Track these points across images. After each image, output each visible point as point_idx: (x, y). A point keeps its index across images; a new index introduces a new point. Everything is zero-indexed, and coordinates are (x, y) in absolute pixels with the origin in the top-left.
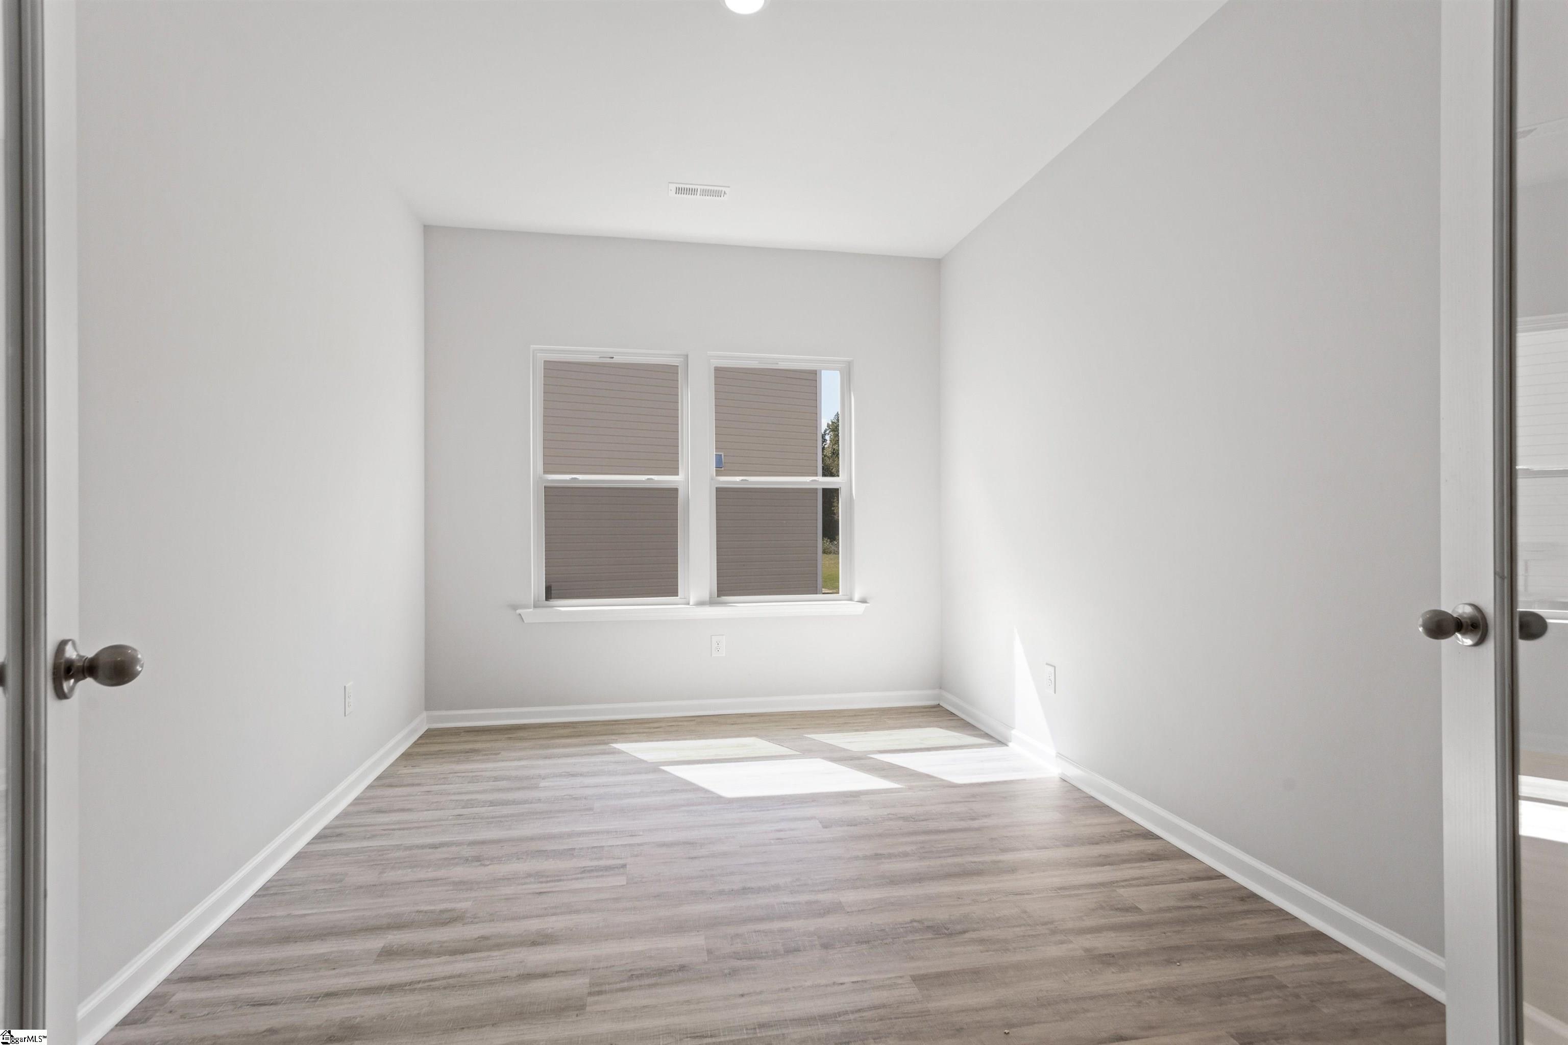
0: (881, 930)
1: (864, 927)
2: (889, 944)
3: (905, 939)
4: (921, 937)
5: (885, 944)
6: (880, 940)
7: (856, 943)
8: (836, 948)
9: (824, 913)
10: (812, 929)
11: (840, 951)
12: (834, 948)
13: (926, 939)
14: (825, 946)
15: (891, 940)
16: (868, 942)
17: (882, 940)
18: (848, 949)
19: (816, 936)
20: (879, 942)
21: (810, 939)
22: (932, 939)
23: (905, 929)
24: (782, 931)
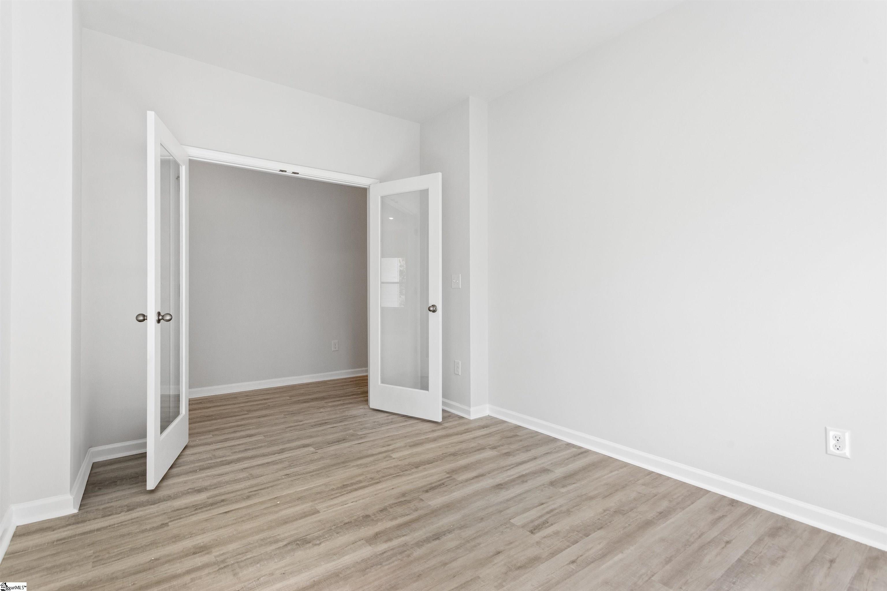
0: (339, 533)
1: (350, 532)
2: (333, 526)
3: (324, 531)
4: (314, 534)
5: (335, 525)
6: (339, 527)
7: (351, 522)
8: (361, 517)
9: (377, 535)
10: (379, 524)
11: (359, 516)
12: (362, 516)
13: (311, 534)
14: (368, 516)
15: (332, 528)
16: (345, 524)
17: (337, 527)
18: (355, 518)
19: (375, 520)
20: (339, 526)
21: (377, 518)
22: (308, 535)
23: (324, 537)
24: (395, 518)
